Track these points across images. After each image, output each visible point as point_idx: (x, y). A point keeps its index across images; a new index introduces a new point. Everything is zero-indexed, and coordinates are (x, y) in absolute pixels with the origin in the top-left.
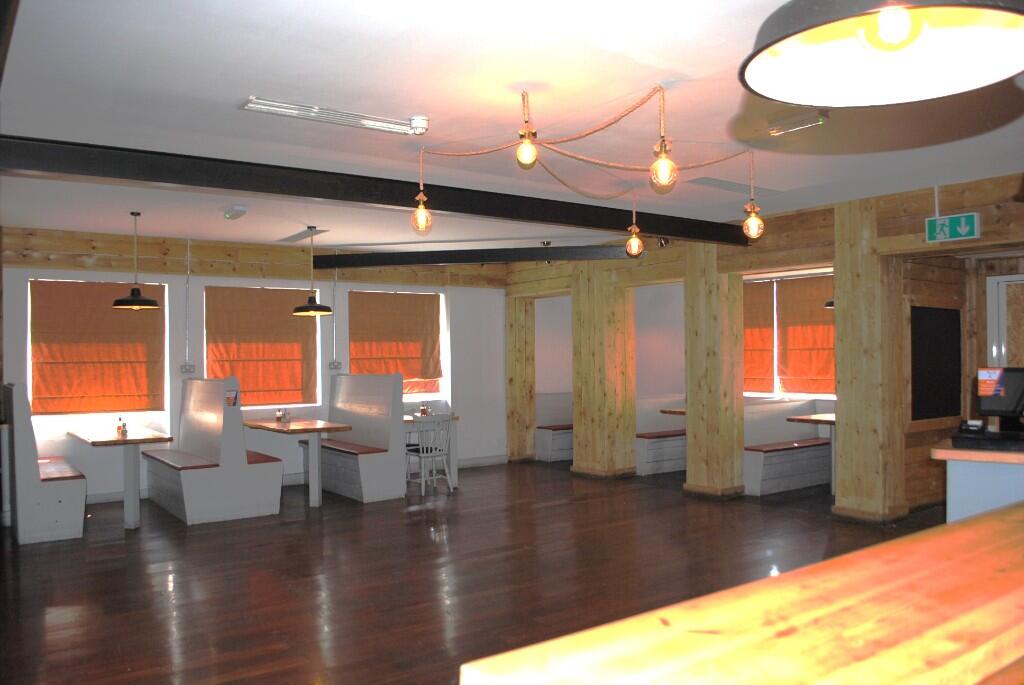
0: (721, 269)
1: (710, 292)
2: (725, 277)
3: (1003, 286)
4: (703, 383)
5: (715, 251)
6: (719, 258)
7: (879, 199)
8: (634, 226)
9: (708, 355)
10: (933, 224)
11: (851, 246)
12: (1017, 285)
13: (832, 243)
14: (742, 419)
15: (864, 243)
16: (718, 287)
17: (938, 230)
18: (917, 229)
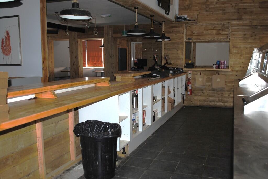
0: (78, 38)
1: (76, 43)
2: (79, 40)
3: (134, 44)
4: (74, 64)
5: (77, 34)
6: (78, 36)
7: (113, 26)
8: (67, 30)
9: (76, 57)
10: (123, 32)
11: (108, 35)
12: (137, 44)
13: (104, 34)
14: (83, 72)
15: (110, 35)
16: (78, 42)
17: (124, 33)
18: (120, 33)
